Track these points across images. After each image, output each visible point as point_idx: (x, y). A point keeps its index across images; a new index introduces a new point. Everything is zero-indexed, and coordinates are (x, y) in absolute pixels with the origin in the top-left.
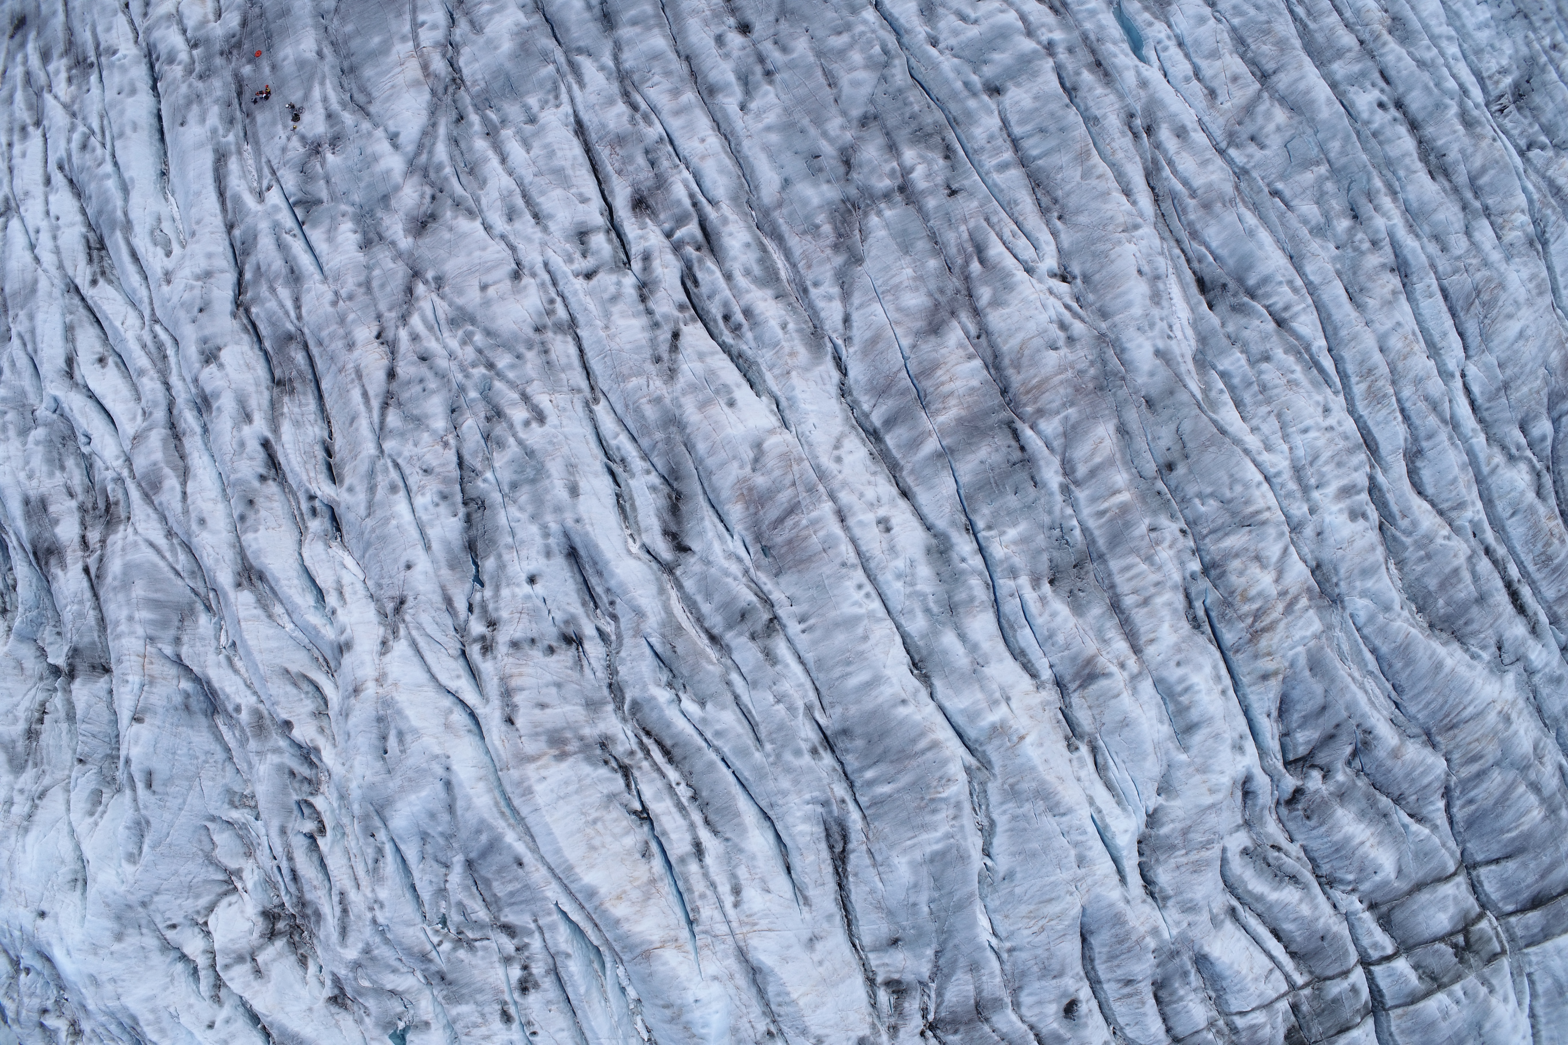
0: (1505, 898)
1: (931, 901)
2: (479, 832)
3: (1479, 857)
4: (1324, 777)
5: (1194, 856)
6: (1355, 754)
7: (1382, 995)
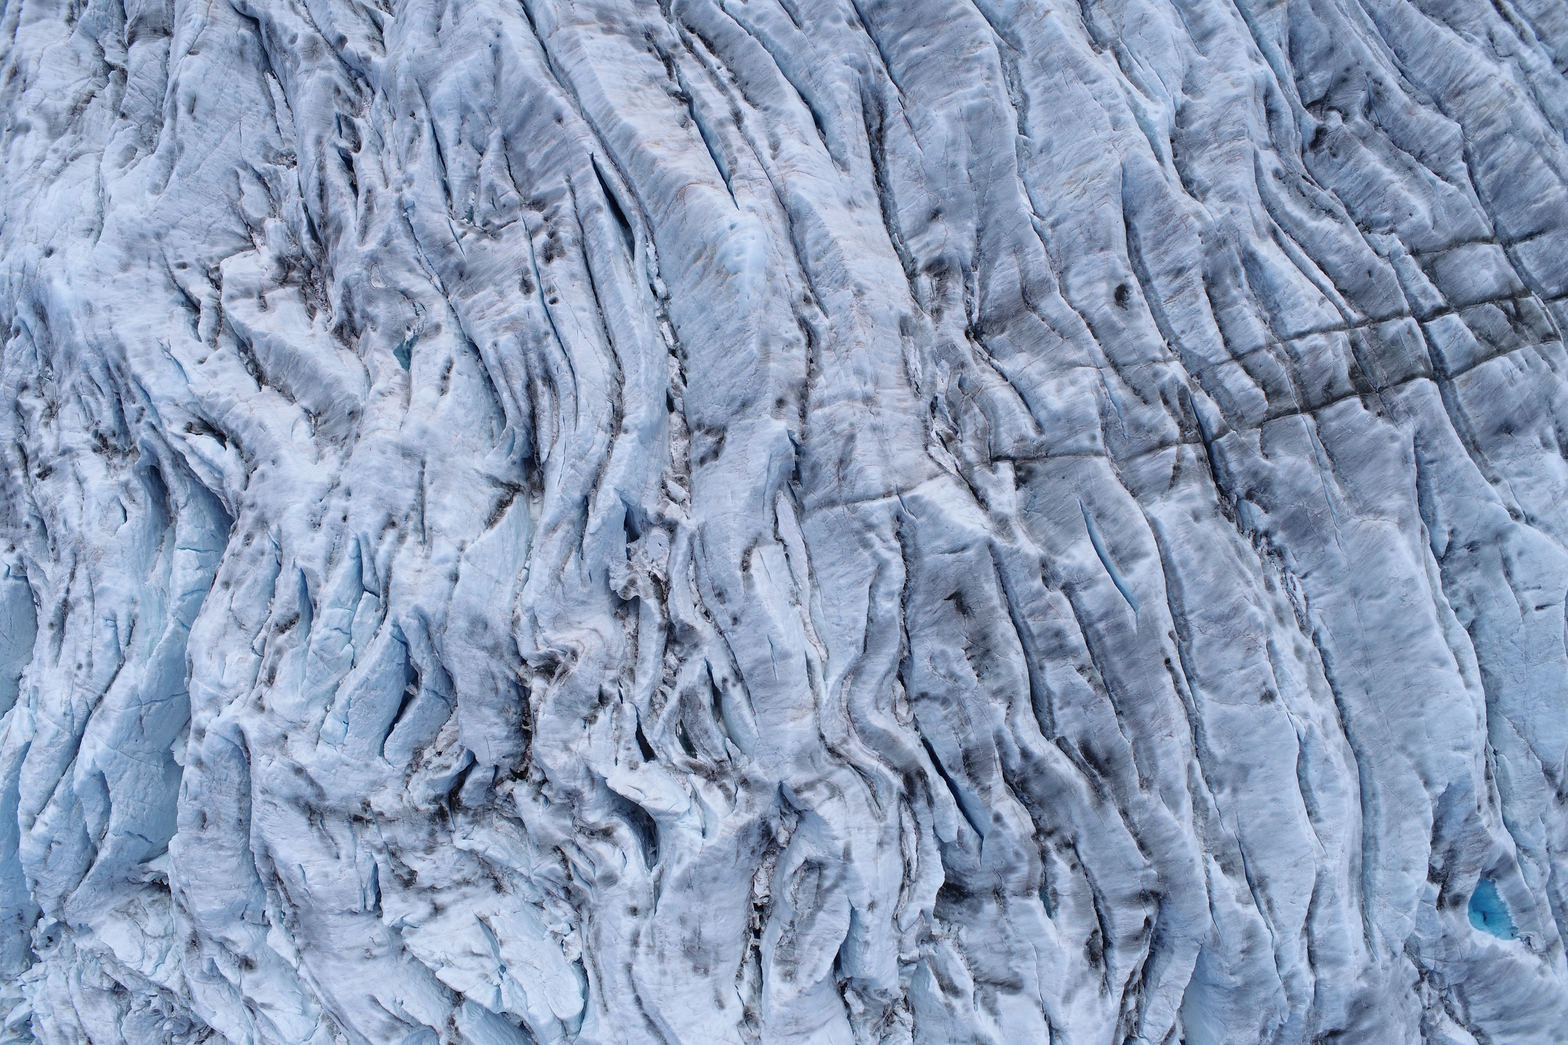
0: (1547, 278)
1: (970, 166)
2: (521, 95)
3: (1513, 232)
4: (1344, 119)
5: (1226, 147)
6: (1369, 107)
7: (1442, 361)
